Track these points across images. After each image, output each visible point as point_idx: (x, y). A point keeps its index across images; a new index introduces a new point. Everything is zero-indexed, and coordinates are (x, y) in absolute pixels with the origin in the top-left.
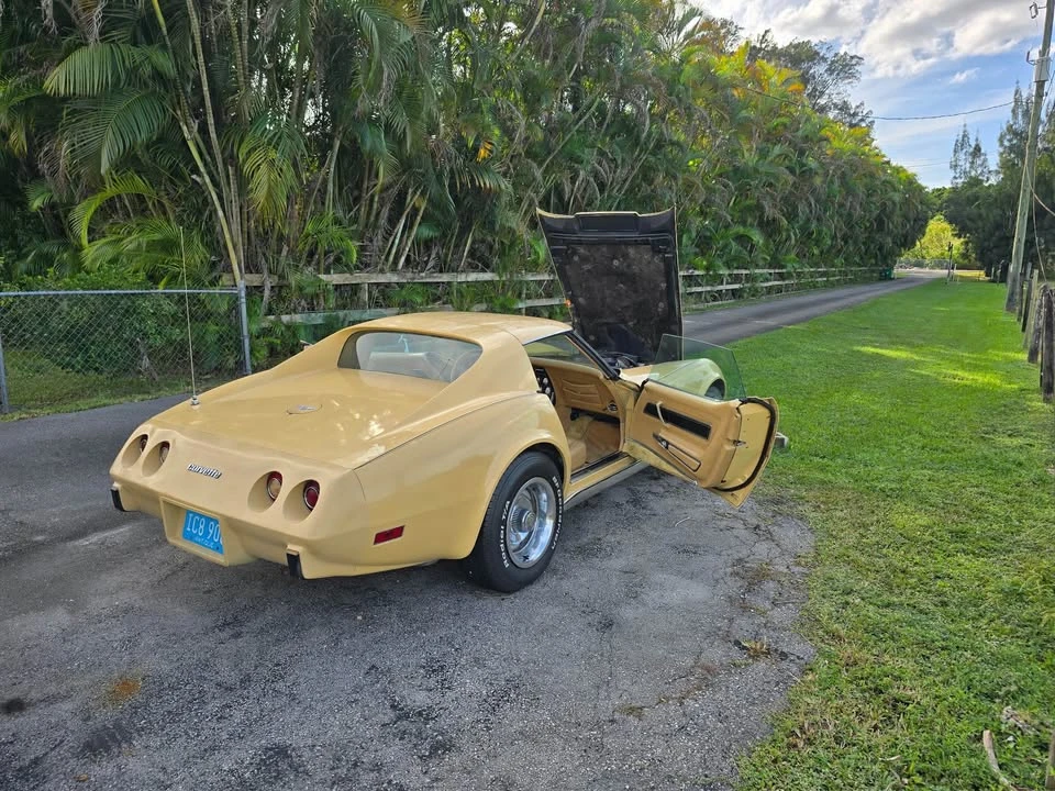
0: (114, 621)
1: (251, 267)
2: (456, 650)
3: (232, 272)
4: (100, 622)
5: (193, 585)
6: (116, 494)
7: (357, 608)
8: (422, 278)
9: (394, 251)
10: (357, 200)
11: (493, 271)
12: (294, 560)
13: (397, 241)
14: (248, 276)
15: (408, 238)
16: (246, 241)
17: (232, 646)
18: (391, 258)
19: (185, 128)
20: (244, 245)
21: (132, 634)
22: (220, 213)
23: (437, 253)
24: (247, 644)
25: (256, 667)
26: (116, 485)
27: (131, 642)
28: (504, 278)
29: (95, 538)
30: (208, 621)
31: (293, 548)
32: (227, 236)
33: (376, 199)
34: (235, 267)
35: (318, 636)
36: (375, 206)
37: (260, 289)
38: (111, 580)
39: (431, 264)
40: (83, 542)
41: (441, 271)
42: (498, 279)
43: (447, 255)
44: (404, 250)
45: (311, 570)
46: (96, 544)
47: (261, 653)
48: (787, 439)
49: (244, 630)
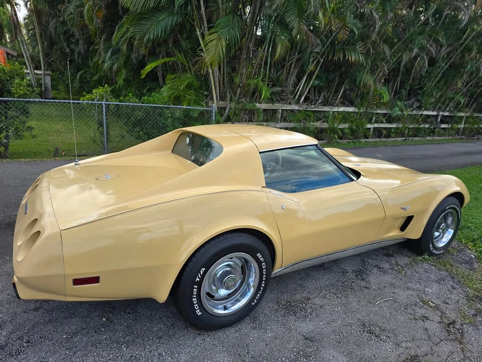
1: (222, 98)
3: (213, 100)
8: (312, 108)
9: (299, 93)
11: (355, 107)
12: (15, 286)
13: (301, 89)
14: (221, 103)
15: (307, 86)
18: (297, 97)
19: (198, 30)
22: (211, 71)
23: (324, 96)
28: (362, 111)
32: (213, 82)
33: (293, 66)
34: (215, 97)
36: (292, 70)
37: (225, 108)
39: (320, 101)
41: (325, 105)
42: (357, 111)
43: (329, 97)
44: (304, 93)
45: (22, 293)
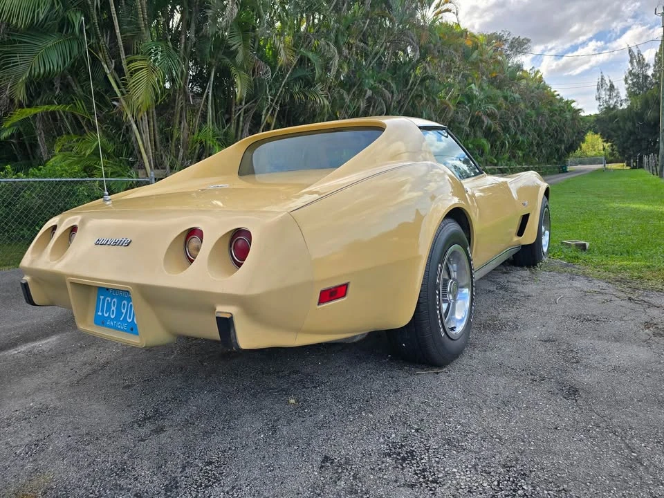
0: (24, 423)
1: (158, 165)
2: (417, 431)
3: (145, 168)
4: (9, 425)
5: (113, 382)
6: (25, 286)
7: (287, 392)
10: (228, 121)
12: (226, 324)
14: (156, 172)
16: (153, 147)
17: (153, 443)
19: (105, 66)
20: (152, 150)
21: (41, 436)
22: (134, 126)
24: (172, 439)
25: (184, 468)
26: (27, 278)
27: (36, 447)
29: (24, 348)
30: (127, 416)
31: (224, 310)
32: (140, 143)
33: (241, 119)
34: (147, 164)
35: (251, 425)
36: (241, 124)
38: (30, 383)
40: (13, 352)
45: (248, 337)
46: (24, 352)
47: (188, 449)
48: (588, 244)
49: (167, 423)
